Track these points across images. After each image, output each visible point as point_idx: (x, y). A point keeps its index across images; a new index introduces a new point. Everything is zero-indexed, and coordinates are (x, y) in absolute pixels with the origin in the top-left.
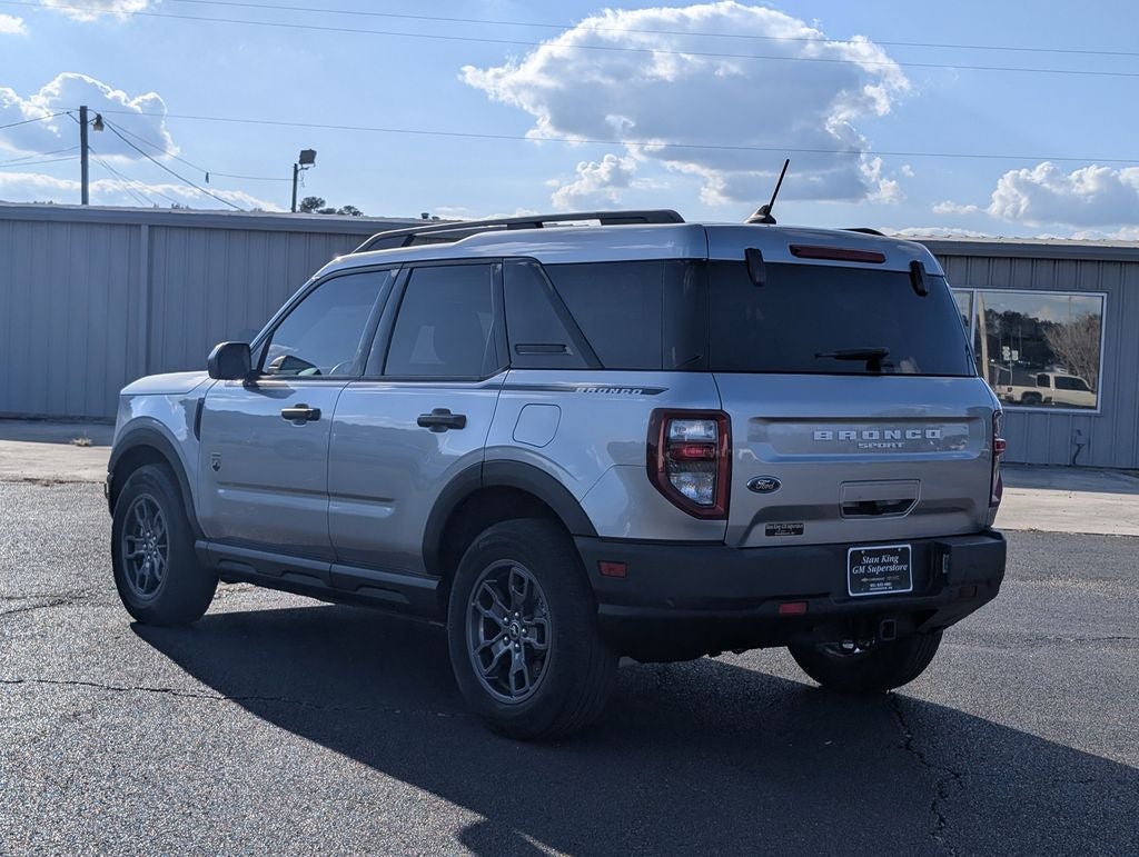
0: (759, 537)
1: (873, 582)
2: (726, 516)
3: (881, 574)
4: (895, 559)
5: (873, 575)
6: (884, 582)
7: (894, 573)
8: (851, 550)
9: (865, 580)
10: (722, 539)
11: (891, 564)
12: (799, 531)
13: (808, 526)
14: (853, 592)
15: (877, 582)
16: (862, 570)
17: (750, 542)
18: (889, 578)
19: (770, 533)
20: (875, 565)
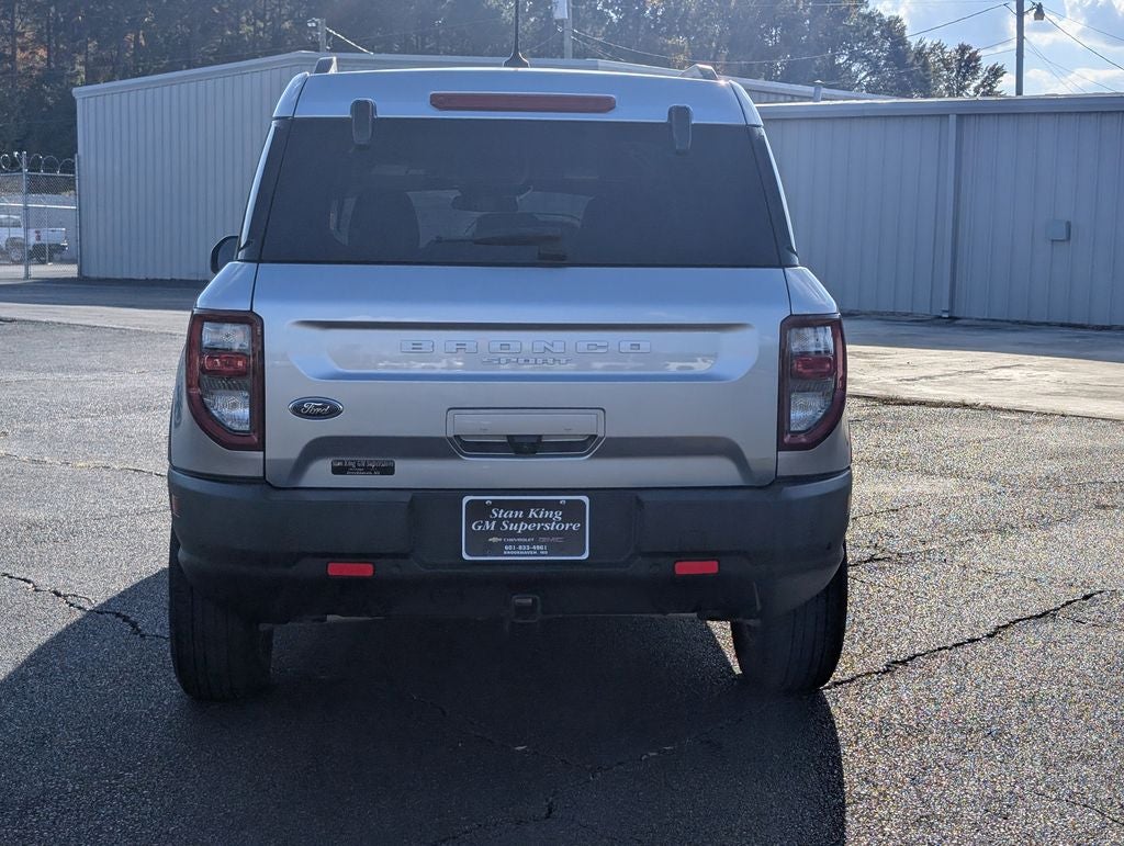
0: (320, 473)
1: (509, 544)
2: (261, 447)
3: (526, 534)
4: (558, 515)
5: (514, 534)
6: (531, 544)
7: (555, 533)
8: (466, 499)
9: (494, 540)
10: (261, 475)
11: (549, 520)
12: (389, 471)
13: (401, 465)
14: (468, 553)
15: (517, 544)
16: (490, 526)
17: (306, 482)
18: (544, 539)
19: (336, 471)
20: (517, 521)
